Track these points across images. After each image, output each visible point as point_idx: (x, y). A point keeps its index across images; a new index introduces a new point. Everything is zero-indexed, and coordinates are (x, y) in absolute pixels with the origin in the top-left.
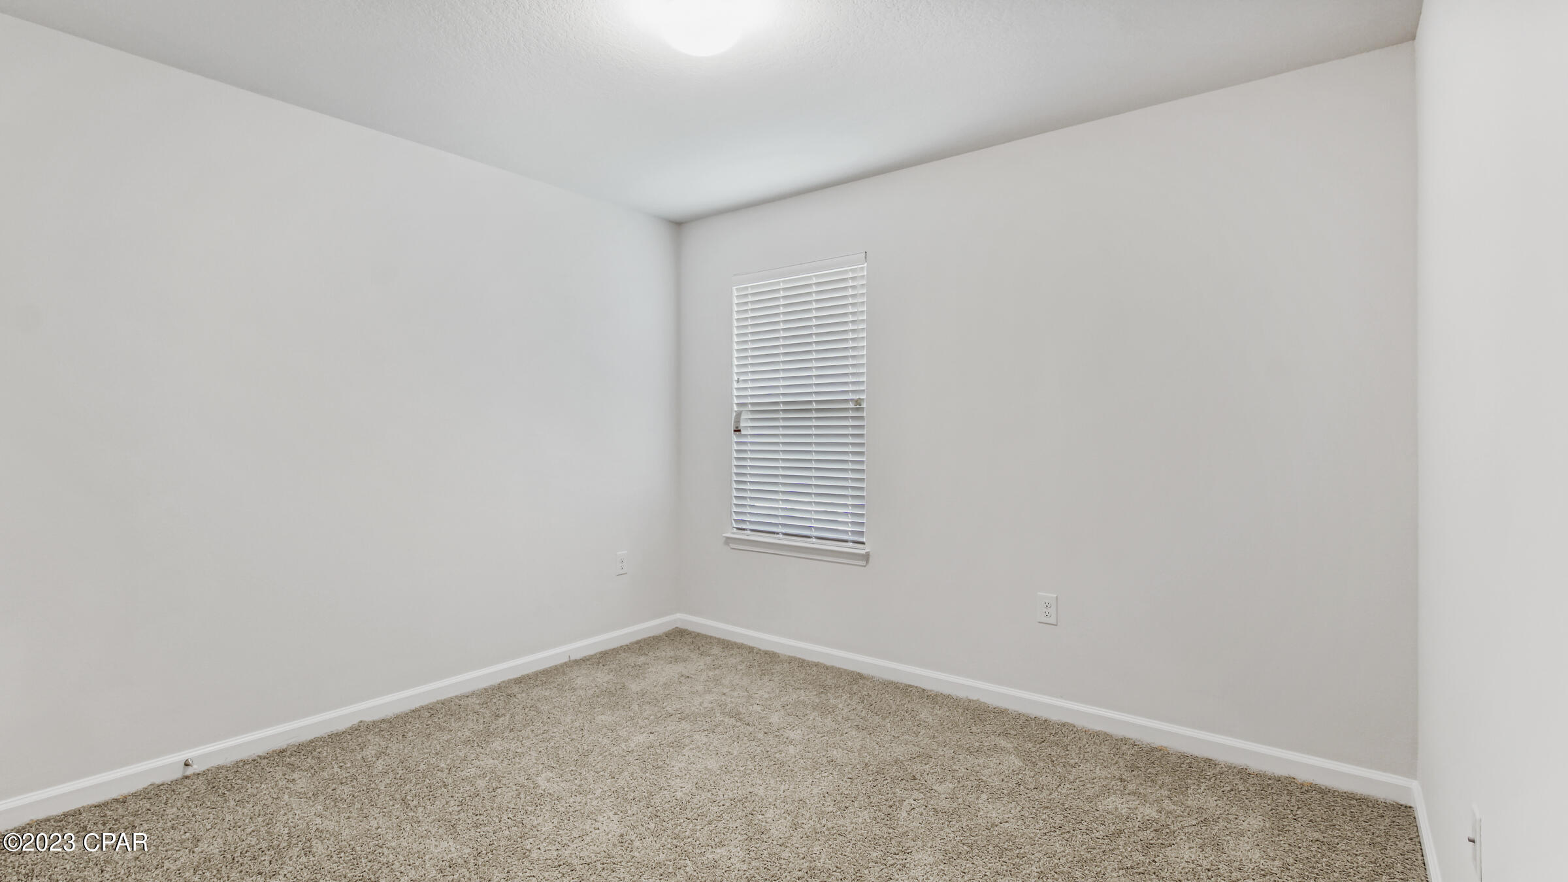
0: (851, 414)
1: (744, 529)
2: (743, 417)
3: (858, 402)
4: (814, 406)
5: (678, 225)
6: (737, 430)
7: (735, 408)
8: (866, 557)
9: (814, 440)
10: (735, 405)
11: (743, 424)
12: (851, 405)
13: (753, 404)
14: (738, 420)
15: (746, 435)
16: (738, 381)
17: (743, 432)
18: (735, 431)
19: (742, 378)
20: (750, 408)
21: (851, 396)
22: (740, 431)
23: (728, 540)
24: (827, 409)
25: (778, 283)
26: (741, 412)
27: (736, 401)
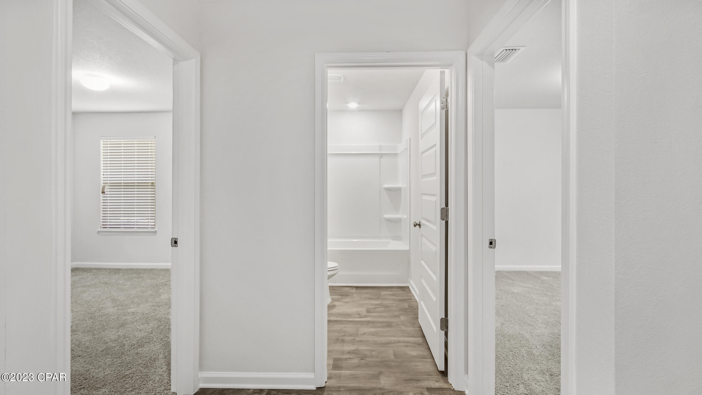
0: (150, 187)
1: (106, 228)
2: (106, 187)
3: (152, 183)
4: (136, 184)
5: (74, 114)
6: (103, 192)
7: (102, 184)
8: (155, 232)
9: (136, 195)
10: (102, 183)
11: (106, 190)
12: (150, 184)
13: (110, 183)
14: (104, 188)
15: (107, 194)
16: (104, 175)
17: (106, 193)
18: (102, 193)
19: (105, 173)
20: (109, 184)
21: (150, 181)
22: (104, 192)
23: (99, 232)
24: (141, 185)
25: (121, 141)
26: (105, 186)
27: (102, 182)
